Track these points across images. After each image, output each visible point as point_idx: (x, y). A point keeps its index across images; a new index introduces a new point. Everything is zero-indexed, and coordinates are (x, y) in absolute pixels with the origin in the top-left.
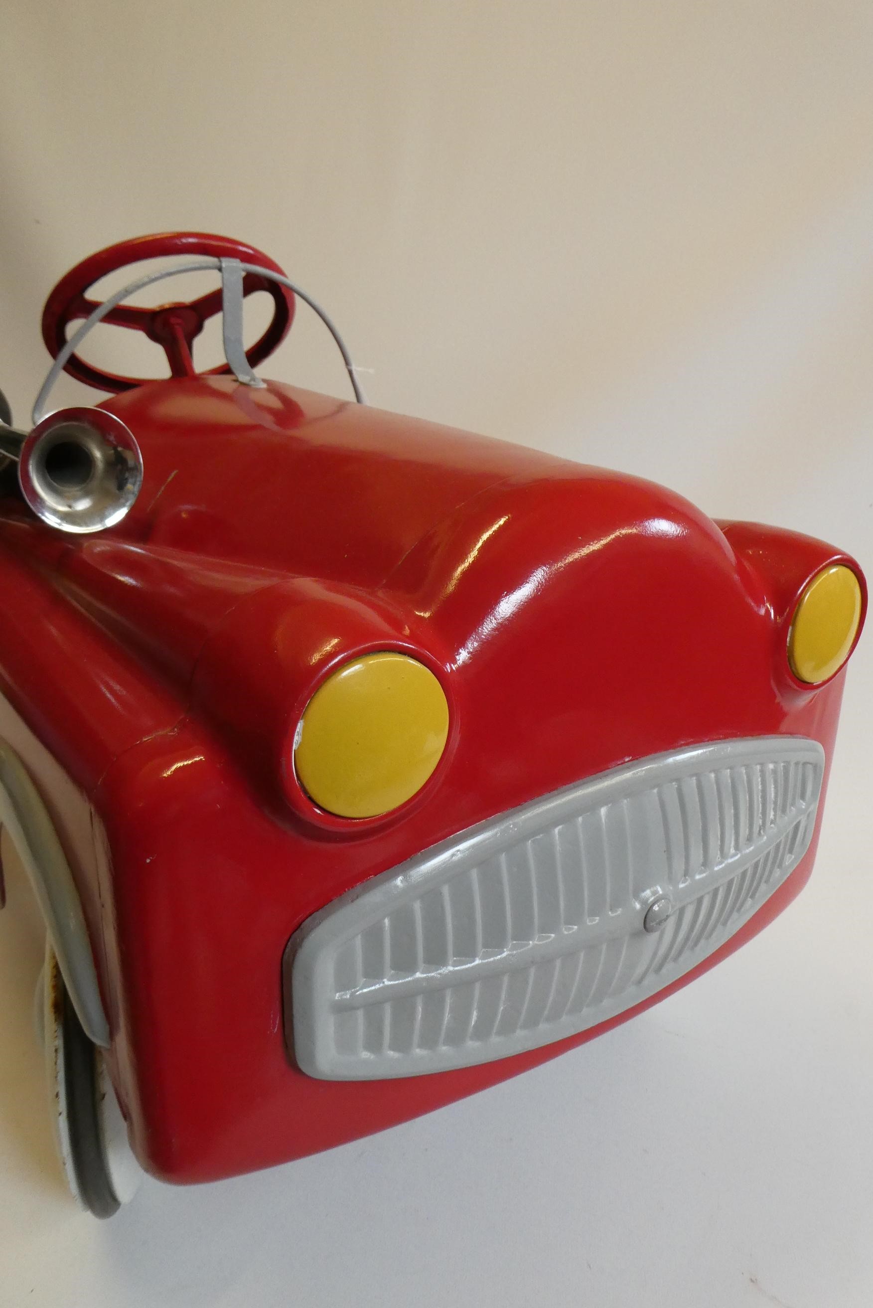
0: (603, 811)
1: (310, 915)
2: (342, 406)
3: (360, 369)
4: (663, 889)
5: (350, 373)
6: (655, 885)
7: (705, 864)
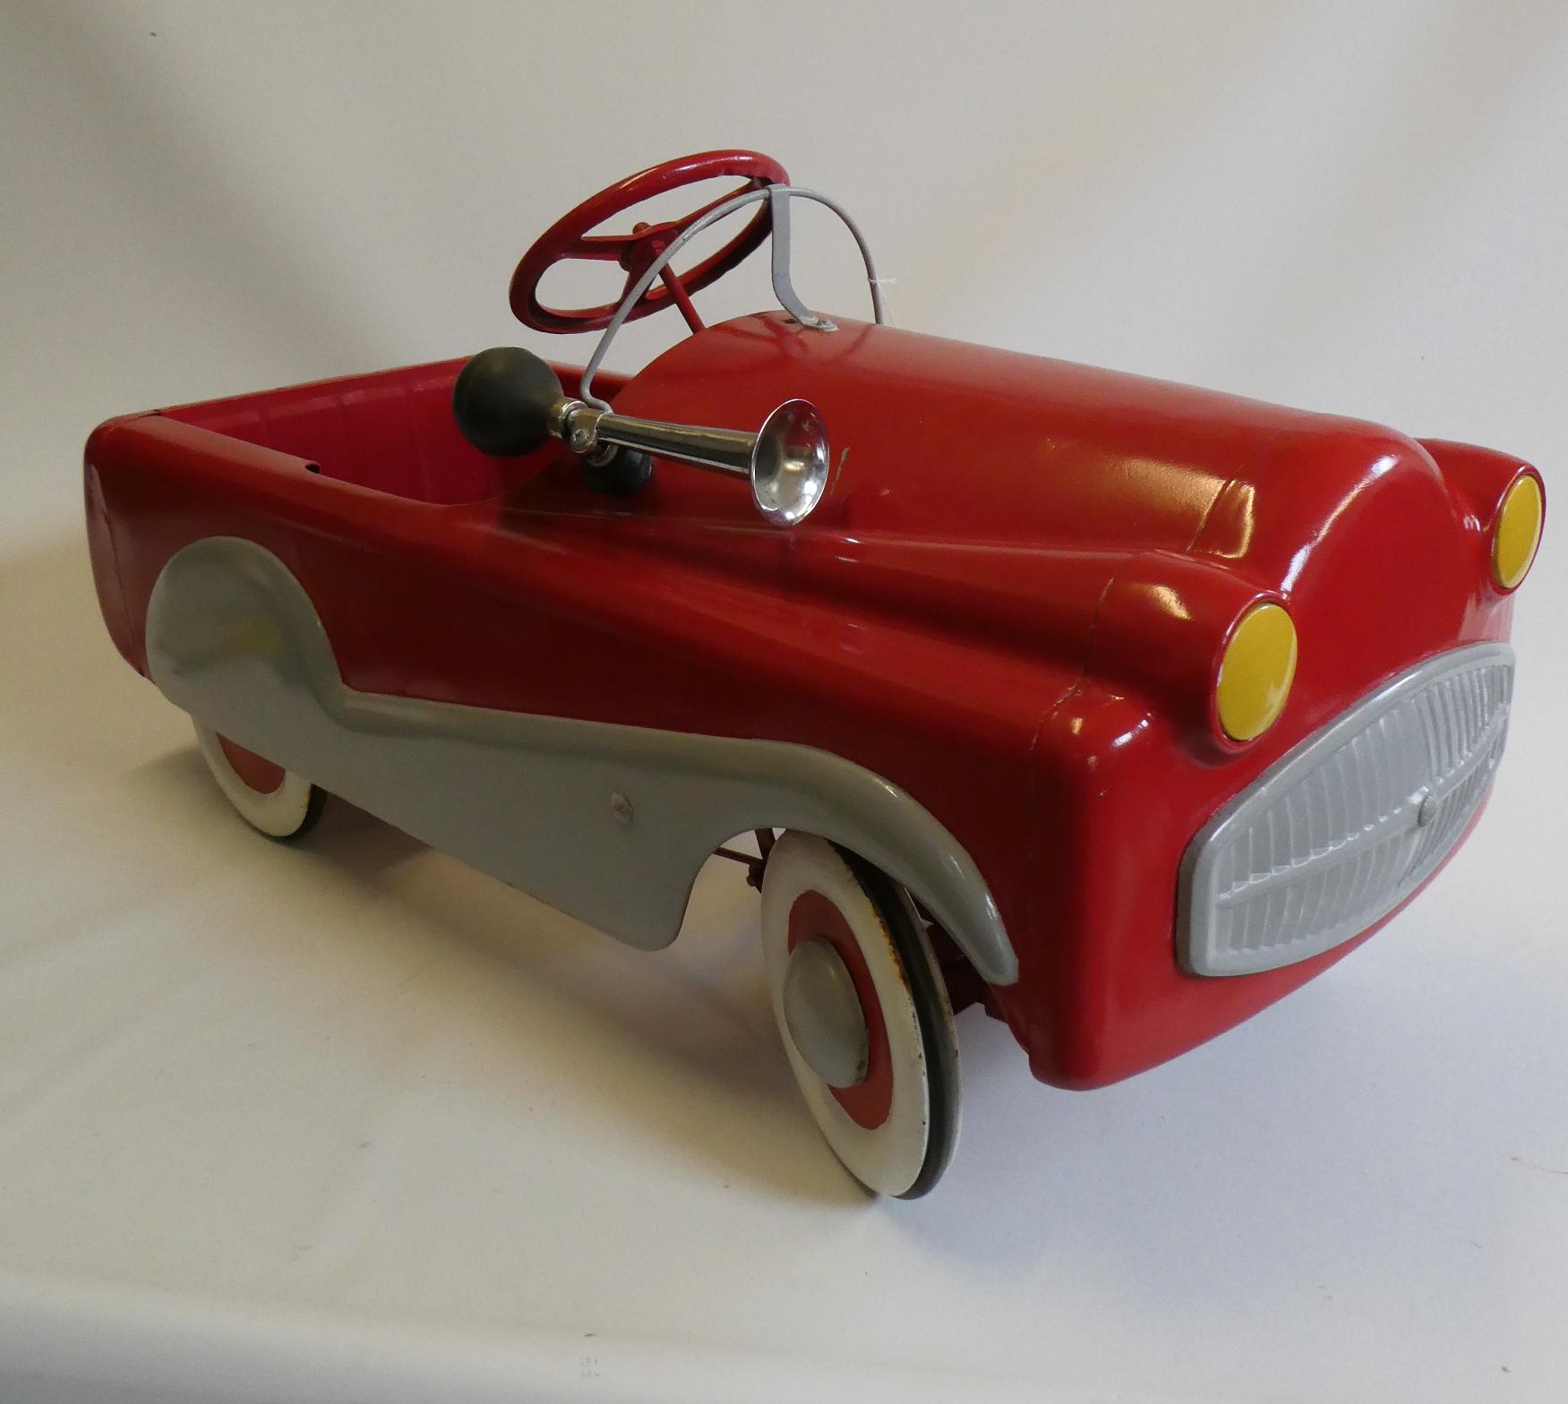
0: (1382, 722)
1: (1198, 830)
2: (866, 330)
3: (882, 281)
4: (1428, 788)
5: (873, 288)
6: (1421, 786)
7: (1451, 764)
